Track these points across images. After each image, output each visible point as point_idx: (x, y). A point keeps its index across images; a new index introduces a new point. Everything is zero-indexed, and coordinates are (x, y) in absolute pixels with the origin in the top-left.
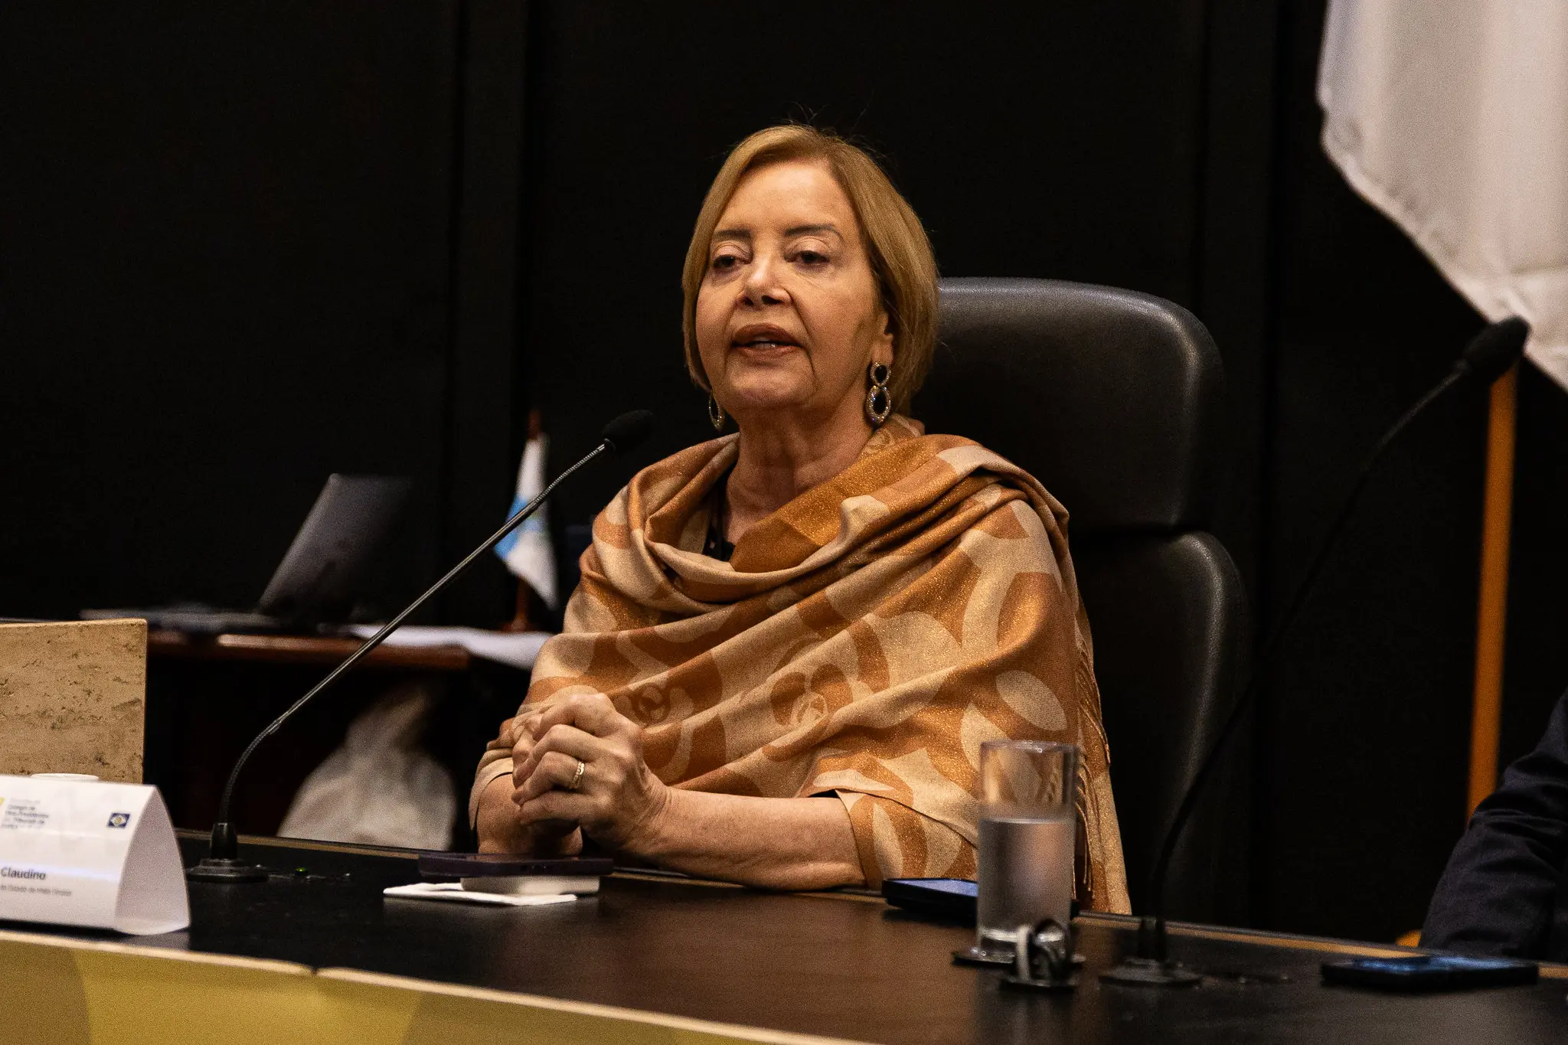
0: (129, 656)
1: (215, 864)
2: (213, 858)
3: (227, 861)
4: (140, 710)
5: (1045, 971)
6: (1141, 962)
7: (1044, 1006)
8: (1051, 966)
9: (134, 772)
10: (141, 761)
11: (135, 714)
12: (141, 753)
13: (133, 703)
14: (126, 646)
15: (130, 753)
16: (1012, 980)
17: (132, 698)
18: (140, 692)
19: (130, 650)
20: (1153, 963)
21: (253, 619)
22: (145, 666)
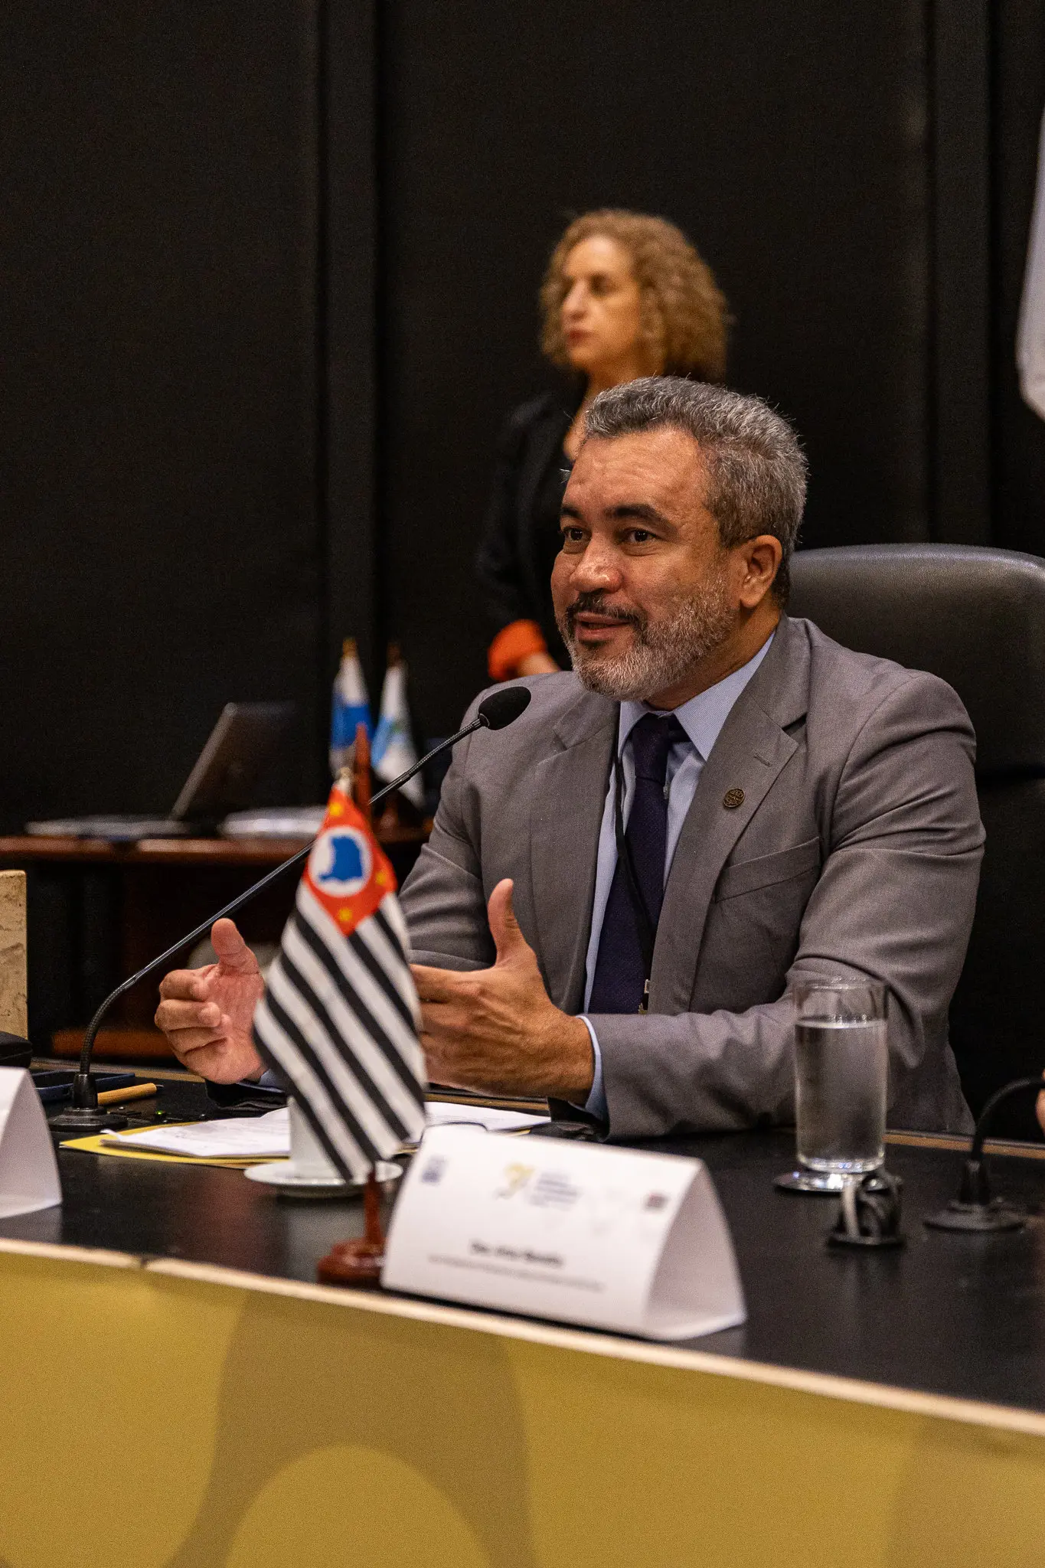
0: (9, 906)
1: (77, 1114)
2: (75, 1107)
3: (88, 1110)
4: (22, 953)
5: (873, 1225)
6: (964, 1207)
7: (873, 1264)
8: (880, 1221)
9: (19, 1010)
10: (25, 1000)
11: (18, 958)
12: (25, 992)
13: (16, 947)
14: (6, 896)
15: (13, 992)
16: (841, 1237)
17: (12, 944)
18: (22, 938)
19: (11, 900)
20: (977, 1208)
21: (169, 826)
22: (25, 913)
